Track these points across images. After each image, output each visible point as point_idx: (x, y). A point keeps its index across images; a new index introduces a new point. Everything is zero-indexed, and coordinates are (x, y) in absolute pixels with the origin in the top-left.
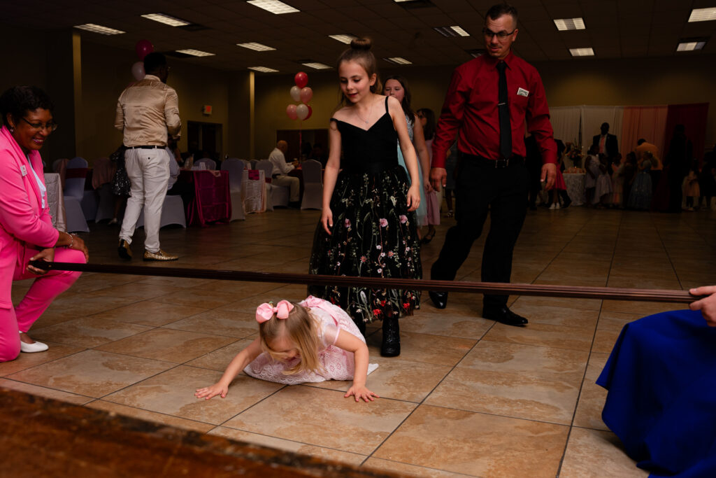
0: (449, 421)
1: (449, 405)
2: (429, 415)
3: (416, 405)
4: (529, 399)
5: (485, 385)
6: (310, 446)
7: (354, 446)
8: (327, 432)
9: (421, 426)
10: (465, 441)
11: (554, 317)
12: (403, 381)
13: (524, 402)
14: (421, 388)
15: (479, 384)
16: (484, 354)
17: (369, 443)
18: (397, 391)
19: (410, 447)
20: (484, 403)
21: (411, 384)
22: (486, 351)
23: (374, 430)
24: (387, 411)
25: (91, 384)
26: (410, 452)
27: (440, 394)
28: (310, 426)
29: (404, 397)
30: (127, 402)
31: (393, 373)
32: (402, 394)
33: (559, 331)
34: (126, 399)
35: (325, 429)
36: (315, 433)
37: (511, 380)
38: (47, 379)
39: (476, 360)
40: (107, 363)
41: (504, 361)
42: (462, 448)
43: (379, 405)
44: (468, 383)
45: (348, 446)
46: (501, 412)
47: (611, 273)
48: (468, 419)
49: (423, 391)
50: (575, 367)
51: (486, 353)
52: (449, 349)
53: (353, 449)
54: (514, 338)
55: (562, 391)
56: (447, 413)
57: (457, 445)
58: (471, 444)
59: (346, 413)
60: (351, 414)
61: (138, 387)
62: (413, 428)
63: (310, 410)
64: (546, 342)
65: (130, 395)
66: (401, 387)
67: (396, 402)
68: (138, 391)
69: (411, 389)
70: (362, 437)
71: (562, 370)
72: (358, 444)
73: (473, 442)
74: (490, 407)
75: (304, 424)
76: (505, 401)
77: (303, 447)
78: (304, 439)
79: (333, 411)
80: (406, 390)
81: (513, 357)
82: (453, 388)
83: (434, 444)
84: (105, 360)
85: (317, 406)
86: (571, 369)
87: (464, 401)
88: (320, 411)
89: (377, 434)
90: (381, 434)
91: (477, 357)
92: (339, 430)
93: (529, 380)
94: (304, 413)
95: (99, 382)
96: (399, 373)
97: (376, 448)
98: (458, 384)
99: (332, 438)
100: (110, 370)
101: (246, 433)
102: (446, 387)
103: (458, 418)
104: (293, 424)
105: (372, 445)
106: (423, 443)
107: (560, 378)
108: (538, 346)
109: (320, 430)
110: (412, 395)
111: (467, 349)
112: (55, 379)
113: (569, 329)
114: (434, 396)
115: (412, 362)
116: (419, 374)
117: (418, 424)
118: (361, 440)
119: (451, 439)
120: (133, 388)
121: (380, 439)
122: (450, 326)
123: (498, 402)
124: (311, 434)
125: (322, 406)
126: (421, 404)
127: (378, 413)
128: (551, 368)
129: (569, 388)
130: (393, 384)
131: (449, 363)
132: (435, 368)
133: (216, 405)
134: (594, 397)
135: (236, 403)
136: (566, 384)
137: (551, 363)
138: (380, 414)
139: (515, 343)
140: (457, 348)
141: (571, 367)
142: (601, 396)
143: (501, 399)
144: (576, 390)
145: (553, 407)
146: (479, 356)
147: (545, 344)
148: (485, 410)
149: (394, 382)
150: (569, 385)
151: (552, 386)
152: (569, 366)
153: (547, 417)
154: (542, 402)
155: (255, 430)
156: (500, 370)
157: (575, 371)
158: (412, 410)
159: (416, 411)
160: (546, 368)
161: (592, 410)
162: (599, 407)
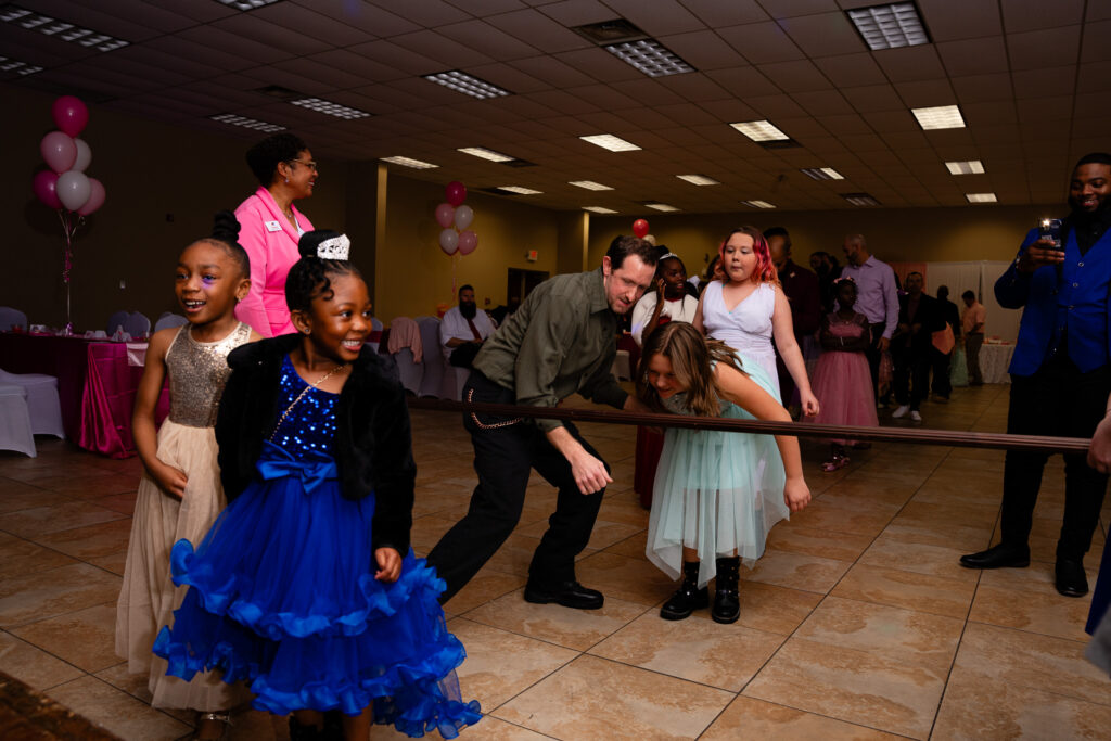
0: (771, 724)
1: (773, 700)
2: (746, 714)
3: (733, 696)
4: (877, 695)
5: (821, 669)
8: (616, 733)
9: (734, 730)
11: (925, 562)
12: (722, 657)
13: (870, 698)
14: (742, 669)
15: (816, 667)
16: (829, 618)
18: (712, 673)
20: (818, 697)
21: (732, 661)
22: (833, 613)
23: (675, 734)
24: (695, 703)
27: (765, 680)
28: (596, 722)
29: (719, 683)
31: (711, 644)
32: (718, 677)
33: (931, 585)
35: (615, 728)
36: (601, 733)
37: (859, 661)
39: (818, 627)
41: (853, 631)
43: (687, 693)
44: (803, 664)
46: (839, 713)
48: (794, 723)
49: (745, 675)
50: (943, 644)
51: (832, 617)
52: (787, 608)
54: (871, 594)
55: (921, 684)
56: (769, 711)
59: (644, 704)
60: (651, 706)
62: (724, 733)
63: (601, 695)
64: (911, 603)
66: (718, 666)
67: (709, 690)
69: (731, 671)
71: (925, 649)
74: (825, 704)
75: (591, 718)
76: (846, 696)
79: (629, 699)
80: (724, 670)
81: (865, 624)
82: (782, 670)
85: (610, 690)
86: (938, 648)
87: (792, 692)
88: (613, 700)
91: (820, 623)
92: (632, 731)
93: (881, 663)
94: (592, 701)
96: (719, 643)
98: (790, 665)
101: (518, 728)
102: (774, 670)
103: (782, 721)
104: (577, 717)
107: (922, 662)
108: (899, 608)
110: (730, 679)
111: (809, 609)
113: (942, 581)
114: (758, 682)
116: (744, 646)
117: (731, 726)
122: (793, 571)
123: (837, 696)
124: (597, 735)
125: (617, 691)
126: (738, 694)
127: (684, 706)
128: (912, 645)
129: (931, 679)
130: (709, 660)
131: (783, 632)
132: (765, 638)
133: (489, 683)
134: (964, 697)
135: (513, 681)
136: (928, 673)
137: (914, 636)
138: (686, 707)
139: (871, 602)
140: (797, 607)
141: (937, 645)
142: (972, 695)
143: (841, 691)
144: (941, 683)
145: (907, 710)
146: (823, 621)
147: (909, 604)
148: (819, 709)
149: (711, 658)
150: (933, 675)
151: (910, 674)
152: (936, 643)
153: (897, 725)
154: (894, 700)
155: (528, 724)
156: (845, 645)
157: (943, 651)
158: (727, 703)
159: (731, 706)
160: (905, 644)
161: (958, 717)
162: (969, 714)
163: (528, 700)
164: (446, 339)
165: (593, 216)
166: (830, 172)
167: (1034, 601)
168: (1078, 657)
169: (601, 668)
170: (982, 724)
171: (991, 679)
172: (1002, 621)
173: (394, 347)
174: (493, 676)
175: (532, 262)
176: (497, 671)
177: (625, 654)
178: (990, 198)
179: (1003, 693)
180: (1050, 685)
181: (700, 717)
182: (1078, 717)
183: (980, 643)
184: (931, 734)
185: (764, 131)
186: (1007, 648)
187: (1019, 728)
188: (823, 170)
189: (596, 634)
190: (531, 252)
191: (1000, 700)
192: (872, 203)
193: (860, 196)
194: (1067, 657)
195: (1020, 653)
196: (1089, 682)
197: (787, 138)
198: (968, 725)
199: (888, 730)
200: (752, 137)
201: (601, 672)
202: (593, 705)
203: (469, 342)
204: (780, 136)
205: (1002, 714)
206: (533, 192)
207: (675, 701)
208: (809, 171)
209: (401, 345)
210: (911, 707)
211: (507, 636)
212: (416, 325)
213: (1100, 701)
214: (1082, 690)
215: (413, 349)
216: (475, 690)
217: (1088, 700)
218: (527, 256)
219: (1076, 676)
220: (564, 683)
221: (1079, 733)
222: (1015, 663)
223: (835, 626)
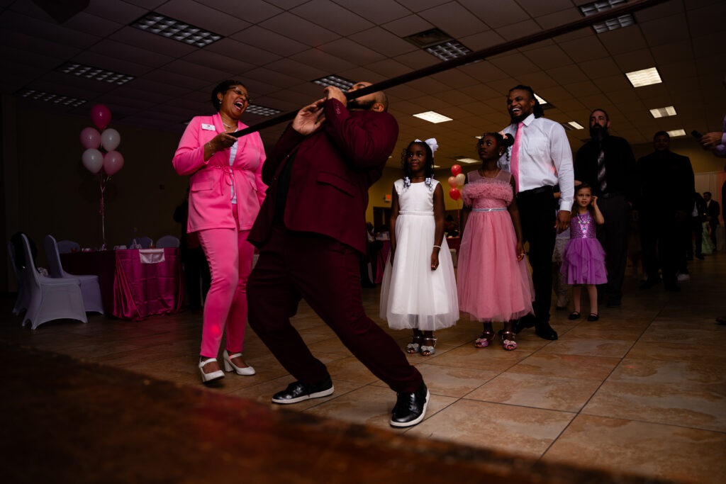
0: (607, 429)
1: (604, 414)
2: (587, 424)
3: (574, 415)
4: (681, 408)
5: (636, 396)
8: (495, 440)
9: (581, 433)
11: (687, 337)
12: (560, 394)
13: (676, 410)
14: (576, 400)
15: (629, 396)
17: (535, 449)
18: (555, 403)
20: (638, 412)
21: (567, 396)
22: (631, 367)
23: (538, 437)
24: (548, 420)
27: (595, 405)
29: (562, 408)
31: (550, 388)
32: (561, 405)
35: (494, 437)
37: (659, 390)
41: (649, 375)
42: (624, 453)
43: (541, 415)
44: (619, 395)
46: (656, 420)
48: (625, 427)
49: (579, 403)
51: (631, 369)
52: (597, 366)
54: (655, 355)
55: (713, 401)
56: (604, 421)
57: (618, 451)
58: (633, 450)
59: (511, 422)
60: (516, 424)
62: (574, 435)
63: (479, 420)
64: (685, 358)
66: (559, 399)
67: (555, 412)
69: (568, 401)
70: (528, 444)
71: (706, 382)
72: (525, 450)
74: (644, 415)
76: (658, 410)
79: (499, 421)
80: (564, 401)
81: (656, 371)
82: (606, 399)
83: (597, 450)
85: (485, 417)
86: (716, 381)
87: (617, 410)
88: (488, 422)
89: (541, 441)
90: (545, 441)
91: (624, 372)
92: (506, 438)
93: (677, 391)
96: (556, 387)
98: (610, 396)
102: (599, 399)
103: (615, 426)
105: (539, 451)
106: (586, 449)
107: (708, 389)
108: (678, 362)
110: (569, 405)
111: (612, 367)
114: (589, 406)
115: (566, 378)
116: (574, 388)
117: (579, 431)
118: (527, 447)
119: (612, 445)
121: (545, 445)
122: (595, 348)
123: (651, 410)
125: (490, 417)
126: (578, 413)
127: (541, 422)
128: (696, 380)
130: (551, 397)
131: (598, 379)
132: (587, 383)
136: (715, 394)
137: (696, 375)
140: (604, 366)
141: (715, 379)
143: (653, 407)
145: (708, 415)
148: (640, 418)
149: (552, 395)
151: (700, 395)
152: (713, 378)
153: (703, 424)
154: (695, 410)
156: (647, 383)
158: (571, 419)
159: (575, 420)
160: (690, 380)
163: (427, 426)
166: (574, 125)
169: (476, 406)
177: (490, 397)
178: (681, 133)
181: (553, 428)
188: (571, 124)
199: (698, 428)
201: (476, 408)
202: (475, 425)
207: (533, 420)
220: (451, 416)
223: (635, 373)
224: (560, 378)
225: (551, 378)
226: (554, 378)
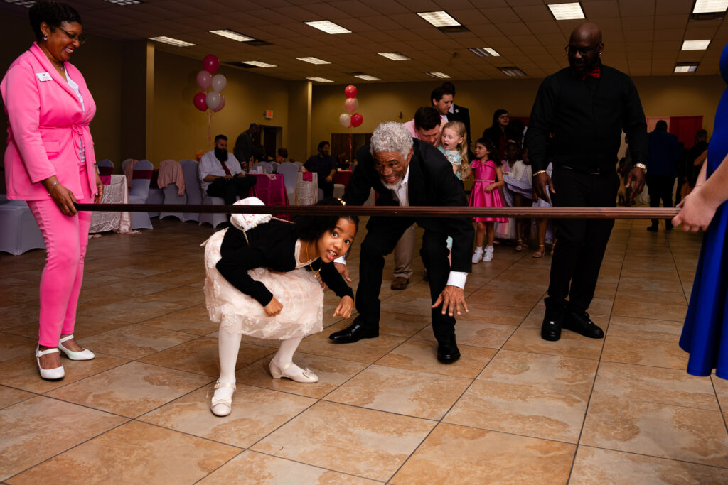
0: (465, 441)
1: (466, 423)
2: (446, 435)
3: (436, 423)
4: (540, 415)
5: (501, 400)
6: (331, 473)
7: (372, 471)
8: (348, 455)
9: (438, 447)
10: (478, 464)
12: (426, 396)
13: (536, 418)
14: (441, 404)
15: (496, 399)
16: (502, 365)
17: (387, 468)
18: (419, 408)
19: (426, 471)
20: (499, 420)
21: (433, 399)
22: (505, 362)
23: (393, 453)
24: (407, 430)
25: (129, 402)
26: (425, 478)
27: (459, 410)
28: (333, 449)
29: (425, 415)
30: (161, 423)
31: (417, 387)
32: (424, 410)
34: (161, 419)
35: (348, 452)
36: (336, 456)
37: (525, 392)
38: (86, 396)
39: (495, 371)
40: (148, 377)
41: (522, 372)
42: (475, 472)
43: (401, 423)
44: (486, 398)
45: (367, 471)
46: (514, 430)
47: (622, 274)
48: (482, 439)
49: (444, 408)
50: (585, 378)
51: (505, 364)
52: (472, 360)
53: (372, 475)
54: (531, 347)
55: (572, 406)
56: (463, 432)
57: (470, 469)
58: (483, 468)
59: (369, 433)
60: (374, 434)
61: (175, 405)
62: (431, 450)
63: (336, 430)
65: (165, 414)
66: (423, 403)
67: (417, 420)
68: (173, 410)
69: (433, 406)
70: (382, 461)
71: (572, 382)
72: (377, 469)
73: (486, 465)
74: (504, 424)
75: (329, 446)
76: (519, 418)
77: (324, 473)
78: (325, 464)
79: (357, 431)
80: (428, 406)
81: (529, 367)
82: (471, 403)
83: (449, 468)
84: (147, 373)
85: (343, 425)
86: (581, 381)
87: (479, 418)
88: (345, 432)
89: (396, 457)
90: (400, 457)
91: (496, 368)
92: (361, 453)
93: (542, 393)
94: (329, 434)
95: (138, 400)
96: (423, 387)
97: (394, 473)
98: (476, 399)
99: (353, 462)
100: (150, 385)
101: (272, 457)
102: (465, 403)
103: (473, 438)
104: (318, 446)
105: (391, 470)
106: (438, 467)
107: (571, 391)
108: (552, 355)
109: (343, 453)
110: (432, 412)
111: (488, 359)
112: (94, 396)
114: (453, 412)
115: (436, 375)
116: (441, 388)
117: (436, 445)
118: (381, 465)
119: (465, 462)
120: (169, 406)
121: (398, 462)
122: (474, 334)
123: (512, 418)
124: (334, 458)
125: (348, 426)
126: (440, 422)
127: (399, 433)
128: (563, 379)
129: (578, 401)
130: (416, 399)
131: (470, 376)
132: (456, 382)
133: (248, 426)
134: (601, 411)
135: (266, 423)
136: (575, 397)
137: (565, 373)
138: (401, 433)
139: (531, 352)
140: (478, 359)
141: (580, 378)
142: (606, 410)
143: (515, 414)
144: (585, 403)
145: (562, 423)
146: (498, 368)
147: (559, 352)
148: (499, 428)
149: (417, 398)
150: (578, 398)
151: (562, 399)
152: (579, 377)
153: (556, 435)
154: (552, 418)
155: (281, 453)
156: (516, 383)
157: (584, 382)
158: (432, 428)
159: (435, 430)
160: (558, 379)
161: (598, 425)
162: (605, 423)
163: (279, 437)
164: (203, 175)
165: (316, 85)
166: (490, 51)
167: (643, 345)
168: (674, 378)
169: (335, 410)
170: (614, 428)
171: (618, 398)
172: (624, 359)
173: (162, 182)
174: (250, 420)
175: (269, 119)
176: (253, 417)
177: (352, 398)
179: (626, 407)
180: (657, 399)
181: (411, 440)
182: (675, 417)
183: (610, 375)
184: (579, 439)
185: (442, 19)
186: (628, 377)
187: (638, 428)
188: (486, 49)
189: (329, 386)
190: (268, 112)
191: (625, 411)
192: (521, 74)
193: (512, 69)
194: (667, 379)
195: (637, 380)
196: (681, 394)
197: (459, 24)
198: (605, 430)
199: (550, 439)
200: (433, 24)
201: (335, 413)
202: (330, 437)
203: (222, 178)
204: (454, 23)
205: (627, 421)
206: (269, 66)
207: (392, 429)
208: (475, 49)
209: (168, 181)
210: (565, 421)
211: (260, 391)
212: (180, 166)
213: (688, 405)
214: (676, 400)
215: (177, 184)
216: (236, 431)
217: (681, 406)
218: (265, 115)
219: (673, 390)
220: (306, 423)
221: (676, 427)
222: (634, 386)
223: (508, 370)
224: (429, 375)
225: (421, 374)
226: (424, 374)
